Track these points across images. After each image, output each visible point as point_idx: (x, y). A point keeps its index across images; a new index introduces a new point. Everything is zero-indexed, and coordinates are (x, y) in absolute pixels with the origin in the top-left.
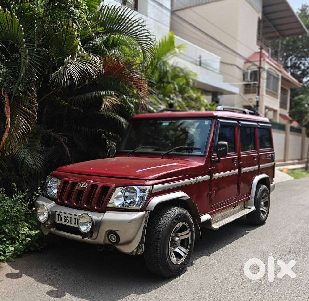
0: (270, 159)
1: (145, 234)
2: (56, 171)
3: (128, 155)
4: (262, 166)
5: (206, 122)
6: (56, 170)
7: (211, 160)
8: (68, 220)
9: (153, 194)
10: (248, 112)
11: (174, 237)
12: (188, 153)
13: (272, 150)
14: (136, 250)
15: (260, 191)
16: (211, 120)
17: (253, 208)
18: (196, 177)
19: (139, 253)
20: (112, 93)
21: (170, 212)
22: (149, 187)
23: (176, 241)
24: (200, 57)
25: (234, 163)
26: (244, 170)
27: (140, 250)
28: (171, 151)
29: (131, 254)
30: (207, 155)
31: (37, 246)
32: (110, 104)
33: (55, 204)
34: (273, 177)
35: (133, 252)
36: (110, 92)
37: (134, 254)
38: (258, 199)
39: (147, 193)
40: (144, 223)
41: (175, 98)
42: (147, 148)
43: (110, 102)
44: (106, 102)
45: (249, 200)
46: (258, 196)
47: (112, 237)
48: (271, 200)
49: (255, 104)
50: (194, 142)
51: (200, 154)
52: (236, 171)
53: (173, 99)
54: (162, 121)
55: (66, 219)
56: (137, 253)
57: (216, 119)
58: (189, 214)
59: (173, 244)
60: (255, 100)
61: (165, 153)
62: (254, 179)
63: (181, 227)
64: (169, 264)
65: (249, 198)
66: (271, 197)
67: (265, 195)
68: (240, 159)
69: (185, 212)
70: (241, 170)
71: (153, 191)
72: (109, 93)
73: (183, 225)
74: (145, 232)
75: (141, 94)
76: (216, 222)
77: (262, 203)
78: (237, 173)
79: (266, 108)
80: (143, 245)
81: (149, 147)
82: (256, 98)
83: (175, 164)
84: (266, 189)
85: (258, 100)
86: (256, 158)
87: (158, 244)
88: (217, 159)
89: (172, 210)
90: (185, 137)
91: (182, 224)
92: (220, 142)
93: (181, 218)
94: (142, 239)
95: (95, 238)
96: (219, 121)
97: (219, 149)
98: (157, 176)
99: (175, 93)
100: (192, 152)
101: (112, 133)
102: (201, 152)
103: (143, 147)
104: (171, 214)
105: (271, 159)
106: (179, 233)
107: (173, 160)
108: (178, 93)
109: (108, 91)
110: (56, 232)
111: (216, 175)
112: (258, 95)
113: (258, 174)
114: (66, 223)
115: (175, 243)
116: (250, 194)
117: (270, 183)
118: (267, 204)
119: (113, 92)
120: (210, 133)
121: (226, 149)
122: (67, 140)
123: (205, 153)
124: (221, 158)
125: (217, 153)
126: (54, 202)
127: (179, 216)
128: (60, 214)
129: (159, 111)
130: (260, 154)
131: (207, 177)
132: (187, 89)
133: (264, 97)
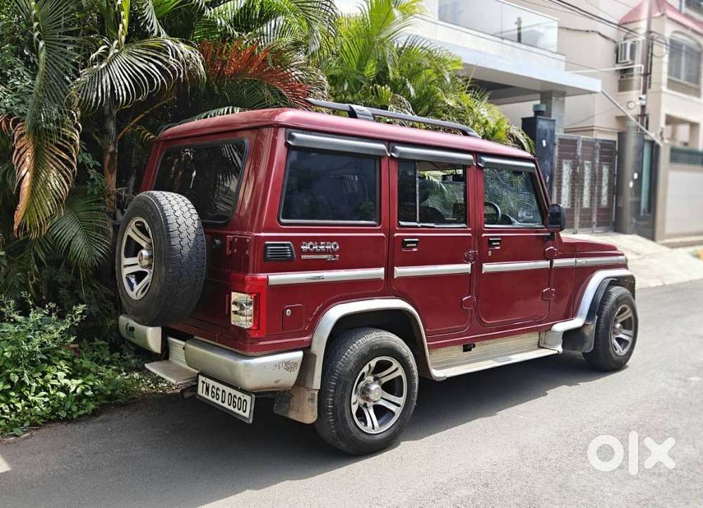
24: (519, 22)
49: (638, 111)
60: (638, 103)
82: (640, 99)
85: (644, 103)
112: (645, 92)
133: (663, 95)
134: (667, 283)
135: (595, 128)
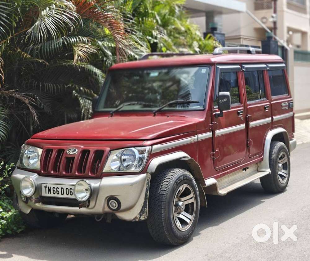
0: (287, 108)
1: (148, 196)
2: (31, 139)
3: (111, 115)
4: (276, 118)
5: (203, 70)
6: (32, 137)
7: (211, 114)
8: (58, 191)
9: (152, 155)
10: (253, 51)
11: (177, 202)
12: (182, 108)
13: (289, 96)
14: (139, 216)
15: (276, 149)
16: (209, 67)
17: (268, 171)
18: (197, 135)
19: (143, 218)
20: (84, 40)
21: (171, 174)
22: (148, 148)
23: (180, 206)
25: (240, 116)
26: (252, 124)
27: (144, 214)
28: (165, 107)
29: (134, 221)
30: (207, 109)
31: (15, 228)
32: (84, 54)
33: (38, 176)
34: (293, 131)
35: (136, 218)
36: (82, 38)
37: (137, 220)
38: (274, 159)
39: (146, 155)
40: (146, 186)
41: (159, 36)
42: (134, 104)
43: (84, 51)
44: (79, 52)
45: (262, 162)
46: (274, 156)
47: (112, 203)
48: (291, 160)
49: (272, 25)
50: (189, 94)
51: (199, 108)
52: (243, 126)
53: (156, 38)
54: (149, 71)
55: (55, 190)
56: (141, 218)
57: (215, 65)
58: (192, 176)
59: (177, 209)
60: (271, 20)
61: (157, 109)
62: (266, 135)
63: (184, 190)
64: (175, 229)
65: (262, 159)
66: (290, 158)
67: (283, 154)
68: (246, 110)
69: (187, 173)
70: (249, 124)
71: (152, 151)
72: (81, 40)
73: (186, 188)
74: (148, 195)
75: (118, 37)
76: (222, 188)
77: (280, 165)
78: (245, 128)
79: (289, 29)
80: (147, 209)
81: (136, 103)
82: (273, 17)
83: (172, 121)
84: (284, 147)
85: (275, 19)
86: (267, 108)
87: (163, 208)
88: (219, 112)
89: (174, 172)
90: (176, 88)
91: (185, 186)
92: (221, 93)
93: (184, 180)
94: (145, 202)
95: (92, 207)
96: (218, 67)
97: (220, 101)
98: (155, 136)
99: (157, 29)
100: (188, 107)
101: (83, 88)
102: (200, 106)
103: (129, 103)
104: (173, 176)
105: (289, 108)
106: (183, 197)
107: (168, 117)
108: (161, 29)
109: (78, 37)
110: (43, 207)
111: (219, 132)
112: (275, 12)
113: (272, 128)
114: (56, 195)
115: (179, 208)
116: (263, 154)
117: (289, 139)
118: (286, 166)
119: (85, 38)
120: (208, 83)
121: (228, 100)
122: (33, 101)
123: (204, 106)
124: (223, 111)
125: (218, 106)
126: (37, 174)
127: (182, 178)
128: (48, 186)
129: (142, 57)
130: (272, 102)
131: (209, 135)
132: (172, 21)
133: (285, 13)
134: (305, 142)
135: (242, 37)
